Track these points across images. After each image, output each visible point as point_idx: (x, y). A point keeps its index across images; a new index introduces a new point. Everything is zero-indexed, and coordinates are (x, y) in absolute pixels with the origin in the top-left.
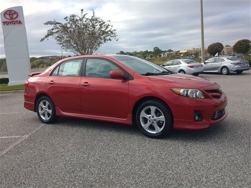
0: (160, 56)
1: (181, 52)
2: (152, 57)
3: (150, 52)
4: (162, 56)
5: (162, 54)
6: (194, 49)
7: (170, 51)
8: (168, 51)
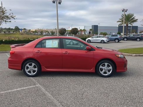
0: (19, 32)
1: (31, 30)
2: (14, 32)
3: (12, 29)
4: (20, 32)
5: (20, 31)
6: (38, 29)
7: (25, 29)
8: (23, 29)
